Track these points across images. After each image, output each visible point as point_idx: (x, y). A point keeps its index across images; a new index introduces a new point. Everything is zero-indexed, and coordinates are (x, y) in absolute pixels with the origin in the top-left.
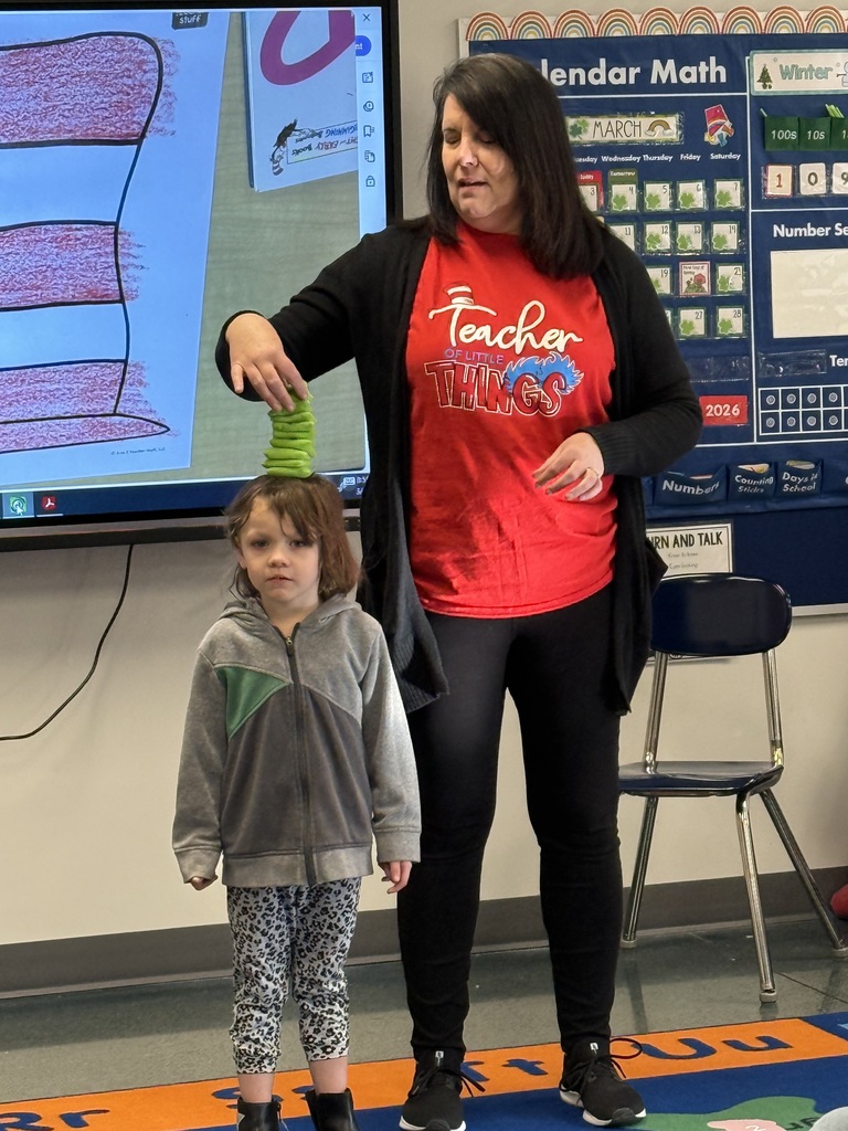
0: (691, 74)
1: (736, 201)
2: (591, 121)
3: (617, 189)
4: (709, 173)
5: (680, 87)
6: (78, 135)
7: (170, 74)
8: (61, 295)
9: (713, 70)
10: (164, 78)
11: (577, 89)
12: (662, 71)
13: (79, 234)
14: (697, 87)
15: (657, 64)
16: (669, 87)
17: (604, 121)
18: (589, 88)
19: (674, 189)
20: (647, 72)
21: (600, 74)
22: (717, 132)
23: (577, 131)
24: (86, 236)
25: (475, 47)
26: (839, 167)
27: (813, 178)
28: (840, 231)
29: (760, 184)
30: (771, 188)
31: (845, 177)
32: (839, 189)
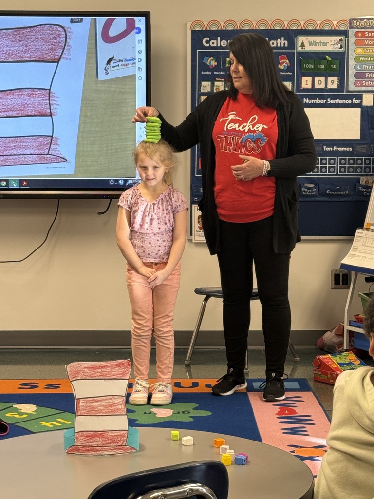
0: (274, 43)
6: (37, 59)
7: (70, 39)
8: (30, 113)
9: (283, 42)
10: (67, 40)
13: (37, 93)
14: (277, 48)
22: (284, 64)
24: (39, 93)
25: (193, 32)
26: (330, 79)
27: (320, 82)
28: (330, 101)
29: (299, 83)
30: (304, 86)
31: (333, 82)
32: (330, 86)
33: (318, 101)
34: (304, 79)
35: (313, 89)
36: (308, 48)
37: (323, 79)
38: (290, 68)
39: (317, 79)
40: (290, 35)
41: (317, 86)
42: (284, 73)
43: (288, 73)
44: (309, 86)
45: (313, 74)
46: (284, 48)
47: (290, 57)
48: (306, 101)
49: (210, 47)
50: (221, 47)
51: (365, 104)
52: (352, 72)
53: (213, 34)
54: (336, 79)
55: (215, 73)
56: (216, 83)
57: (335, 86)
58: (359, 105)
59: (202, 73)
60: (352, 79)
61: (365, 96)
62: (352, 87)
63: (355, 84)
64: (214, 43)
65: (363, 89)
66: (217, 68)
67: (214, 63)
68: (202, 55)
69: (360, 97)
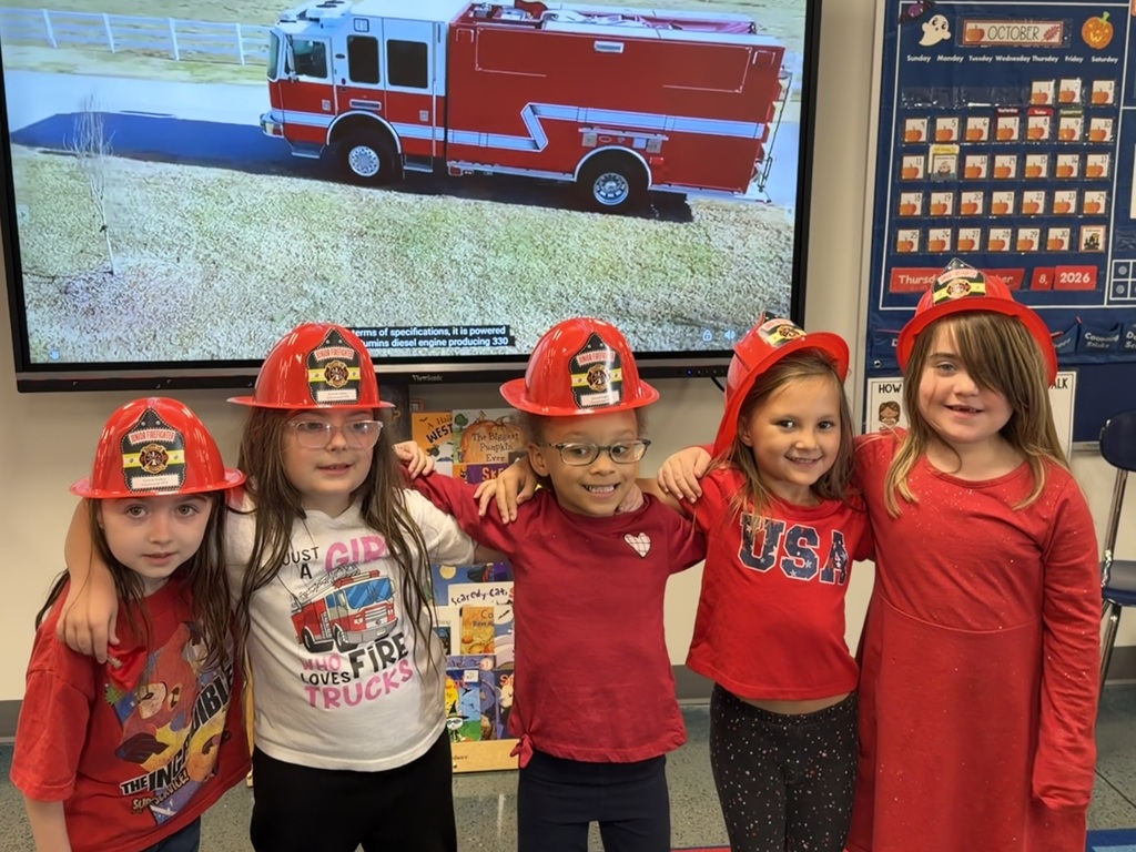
1: (1109, 99)
4: (1089, 75)
29: (1132, 82)
38: (1114, 47)
42: (1099, 59)
43: (1110, 60)
47: (1117, 18)
55: (940, 58)
59: (909, 58)
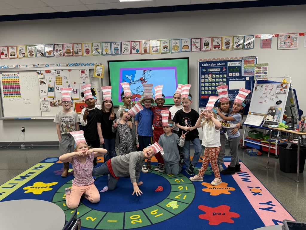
0: (221, 64)
1: (226, 76)
2: (211, 69)
3: (213, 76)
4: (223, 74)
5: (220, 66)
9: (224, 64)
11: (210, 66)
12: (218, 64)
14: (222, 66)
15: (218, 63)
16: (219, 66)
17: (212, 69)
18: (211, 66)
19: (219, 76)
20: (217, 64)
21: (212, 65)
22: (224, 70)
23: (209, 70)
25: (199, 62)
26: (237, 73)
27: (234, 74)
28: (237, 79)
29: (228, 75)
30: (230, 75)
31: (238, 74)
32: (237, 75)
33: (234, 79)
34: (230, 74)
35: (232, 76)
36: (231, 65)
37: (235, 73)
38: (226, 71)
39: (233, 73)
40: (226, 62)
41: (233, 75)
42: (224, 72)
44: (231, 75)
45: (232, 72)
46: (224, 65)
47: (226, 68)
48: (230, 79)
49: (204, 66)
50: (207, 66)
51: (246, 80)
52: (243, 71)
53: (205, 63)
54: (238, 73)
56: (206, 76)
57: (238, 75)
58: (245, 80)
59: (202, 73)
60: (243, 73)
61: (247, 77)
62: (243, 75)
63: (244, 74)
64: (205, 65)
65: (246, 76)
66: (206, 72)
67: (205, 70)
68: (202, 68)
69: (245, 78)
